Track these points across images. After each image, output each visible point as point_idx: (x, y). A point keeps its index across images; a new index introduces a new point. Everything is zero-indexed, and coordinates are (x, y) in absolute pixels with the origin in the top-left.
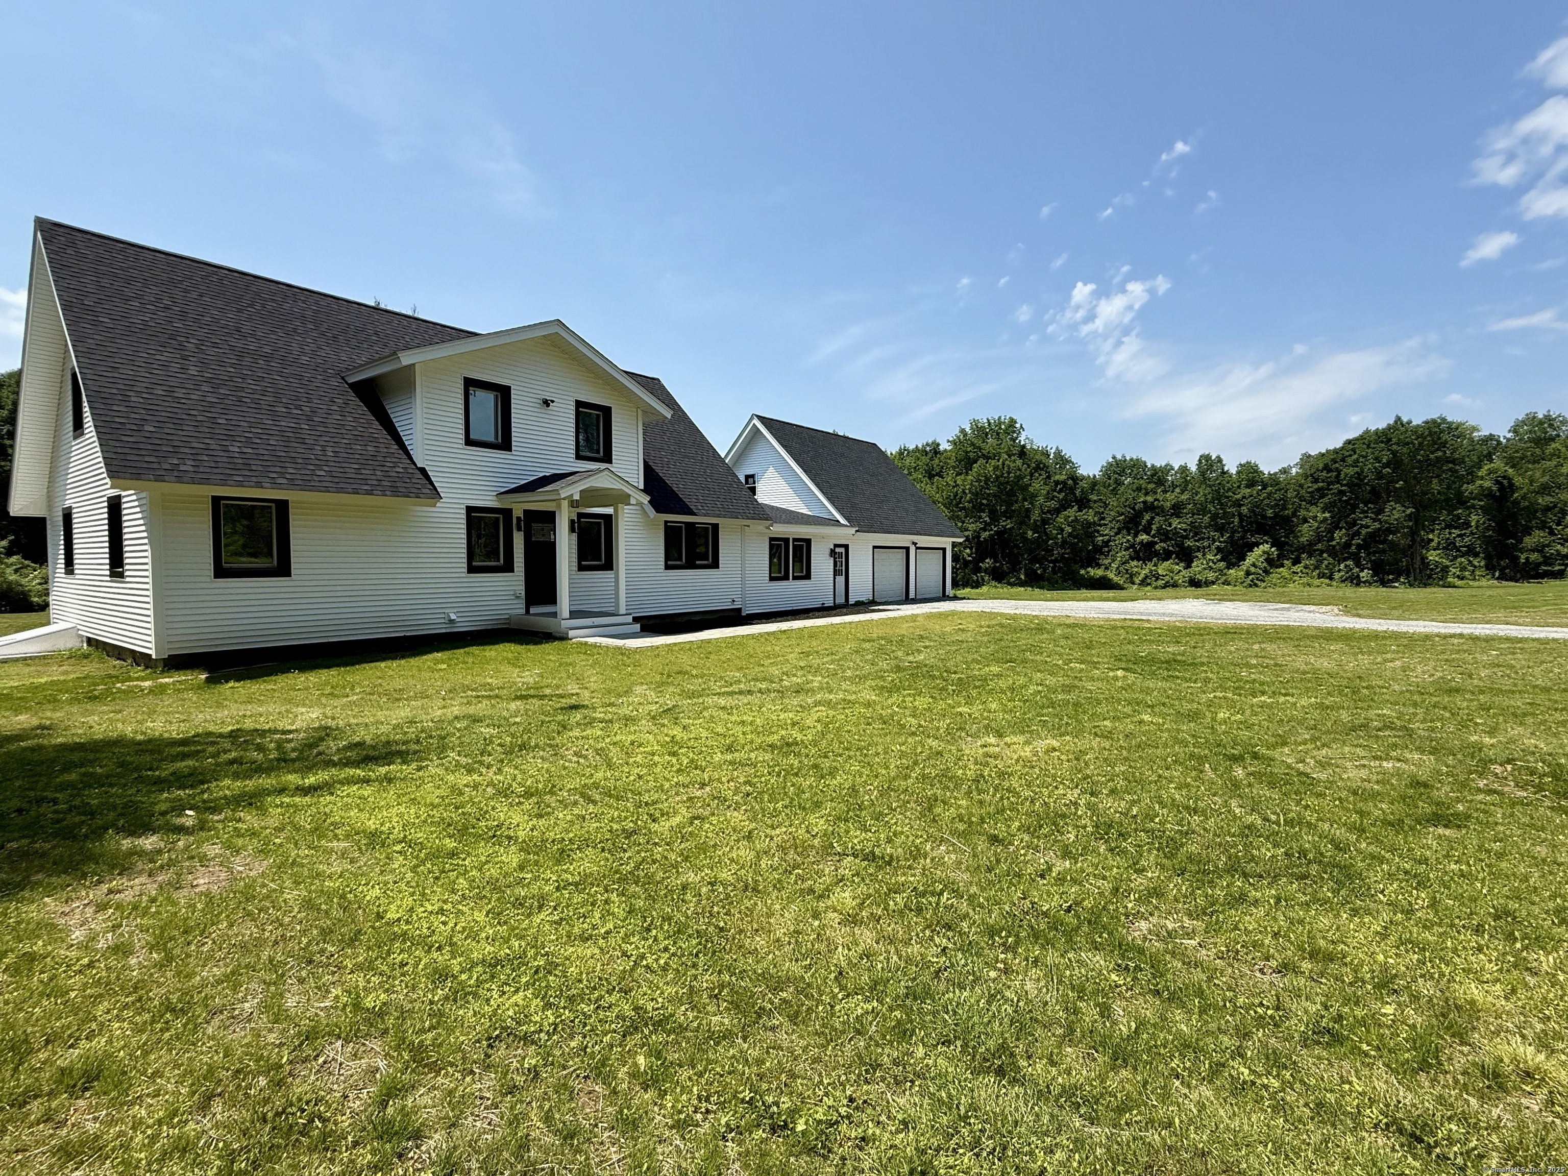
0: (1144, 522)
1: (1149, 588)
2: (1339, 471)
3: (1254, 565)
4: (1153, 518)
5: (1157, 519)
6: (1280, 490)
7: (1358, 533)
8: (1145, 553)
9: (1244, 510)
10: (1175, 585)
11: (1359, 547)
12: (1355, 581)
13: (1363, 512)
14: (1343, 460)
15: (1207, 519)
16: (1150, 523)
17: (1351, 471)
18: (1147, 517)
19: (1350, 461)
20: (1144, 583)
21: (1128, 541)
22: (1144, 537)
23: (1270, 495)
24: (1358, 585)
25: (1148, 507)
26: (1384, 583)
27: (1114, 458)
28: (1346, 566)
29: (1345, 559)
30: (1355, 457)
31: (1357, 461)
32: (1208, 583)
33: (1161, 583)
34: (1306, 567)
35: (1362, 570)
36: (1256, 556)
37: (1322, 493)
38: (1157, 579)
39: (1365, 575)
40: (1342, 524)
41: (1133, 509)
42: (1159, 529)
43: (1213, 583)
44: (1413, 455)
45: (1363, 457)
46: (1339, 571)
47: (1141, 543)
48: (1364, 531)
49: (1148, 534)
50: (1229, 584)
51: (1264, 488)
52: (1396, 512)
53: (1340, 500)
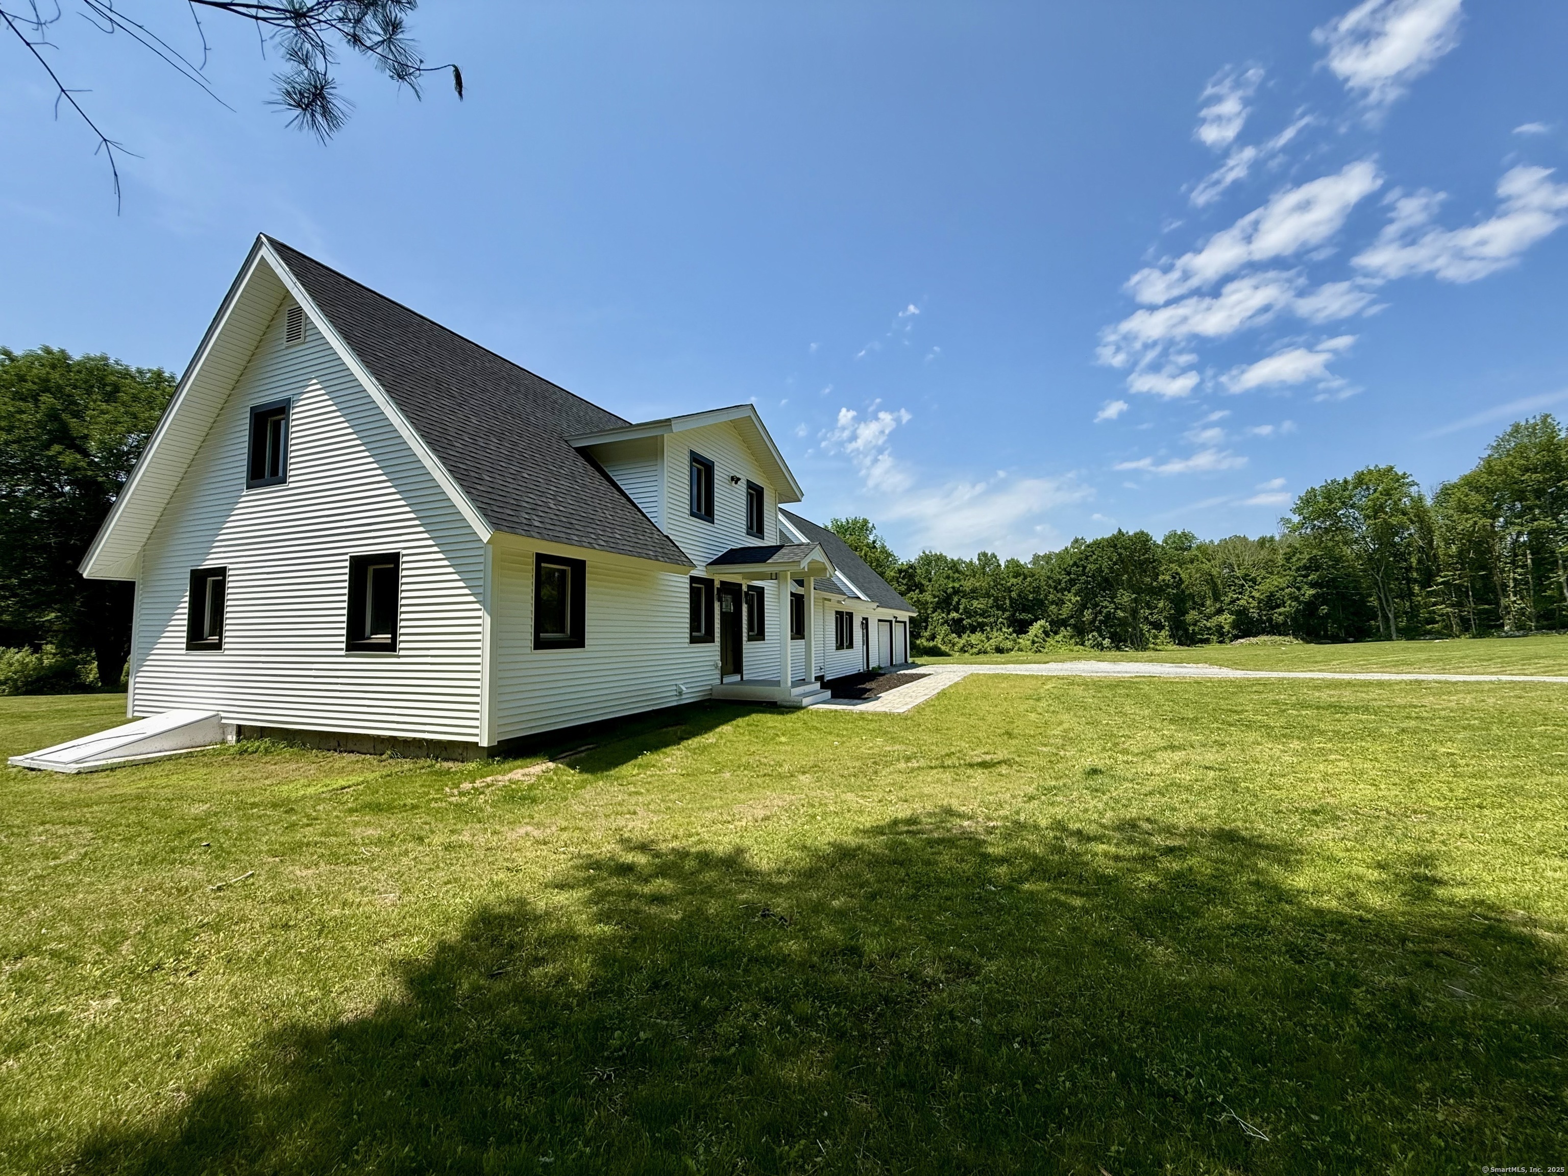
0: (954, 603)
1: (966, 654)
2: (1084, 568)
3: (1036, 636)
4: (960, 600)
5: (963, 600)
6: (1036, 580)
7: (1100, 612)
8: (958, 628)
9: (1014, 595)
10: (985, 652)
11: (1101, 622)
12: (1100, 646)
13: (1102, 596)
14: (1087, 558)
15: (991, 601)
16: (958, 603)
17: (1093, 567)
18: (956, 599)
19: (1091, 559)
20: (963, 650)
21: (943, 618)
22: (954, 615)
23: (1030, 583)
24: (1102, 650)
25: (956, 592)
26: (1119, 649)
27: (924, 553)
28: (1093, 636)
29: (1092, 631)
30: (1094, 557)
31: (1097, 560)
32: (1009, 650)
33: (975, 650)
34: (1064, 637)
35: (1104, 639)
36: (1036, 629)
37: (1072, 582)
38: (972, 647)
39: (1106, 642)
40: (1089, 605)
41: (945, 592)
42: (965, 608)
43: (1012, 650)
44: (1131, 556)
45: (1102, 557)
46: (1089, 640)
47: (953, 619)
48: (1105, 611)
49: (957, 612)
50: (1022, 650)
51: (1025, 578)
52: (1125, 597)
53: (1086, 588)
